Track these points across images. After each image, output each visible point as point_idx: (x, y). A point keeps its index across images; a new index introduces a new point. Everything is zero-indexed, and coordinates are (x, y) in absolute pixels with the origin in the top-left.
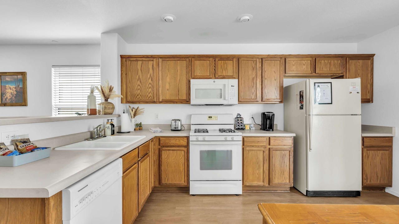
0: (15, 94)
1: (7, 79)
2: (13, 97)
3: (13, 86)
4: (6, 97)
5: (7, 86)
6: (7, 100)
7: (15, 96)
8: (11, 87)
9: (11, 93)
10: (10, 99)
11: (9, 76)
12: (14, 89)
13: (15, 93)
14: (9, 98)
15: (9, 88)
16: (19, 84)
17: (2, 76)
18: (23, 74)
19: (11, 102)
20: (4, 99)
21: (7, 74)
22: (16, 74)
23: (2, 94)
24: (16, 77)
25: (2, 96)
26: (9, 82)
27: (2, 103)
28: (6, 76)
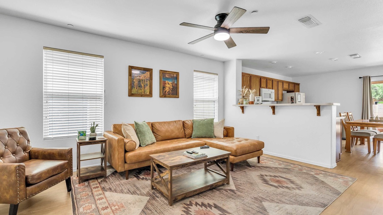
0: (172, 89)
1: (167, 76)
2: (170, 91)
3: (170, 82)
4: (165, 90)
5: (166, 81)
6: (166, 92)
7: (171, 89)
8: (169, 82)
9: (169, 87)
10: (168, 92)
11: (168, 74)
12: (171, 85)
13: (172, 87)
14: (167, 91)
15: (168, 83)
16: (174, 81)
17: (163, 73)
18: (177, 74)
19: (169, 94)
20: (164, 92)
21: (167, 72)
22: (173, 73)
23: (163, 87)
24: (173, 75)
25: (163, 89)
26: (168, 79)
27: (164, 95)
28: (166, 74)
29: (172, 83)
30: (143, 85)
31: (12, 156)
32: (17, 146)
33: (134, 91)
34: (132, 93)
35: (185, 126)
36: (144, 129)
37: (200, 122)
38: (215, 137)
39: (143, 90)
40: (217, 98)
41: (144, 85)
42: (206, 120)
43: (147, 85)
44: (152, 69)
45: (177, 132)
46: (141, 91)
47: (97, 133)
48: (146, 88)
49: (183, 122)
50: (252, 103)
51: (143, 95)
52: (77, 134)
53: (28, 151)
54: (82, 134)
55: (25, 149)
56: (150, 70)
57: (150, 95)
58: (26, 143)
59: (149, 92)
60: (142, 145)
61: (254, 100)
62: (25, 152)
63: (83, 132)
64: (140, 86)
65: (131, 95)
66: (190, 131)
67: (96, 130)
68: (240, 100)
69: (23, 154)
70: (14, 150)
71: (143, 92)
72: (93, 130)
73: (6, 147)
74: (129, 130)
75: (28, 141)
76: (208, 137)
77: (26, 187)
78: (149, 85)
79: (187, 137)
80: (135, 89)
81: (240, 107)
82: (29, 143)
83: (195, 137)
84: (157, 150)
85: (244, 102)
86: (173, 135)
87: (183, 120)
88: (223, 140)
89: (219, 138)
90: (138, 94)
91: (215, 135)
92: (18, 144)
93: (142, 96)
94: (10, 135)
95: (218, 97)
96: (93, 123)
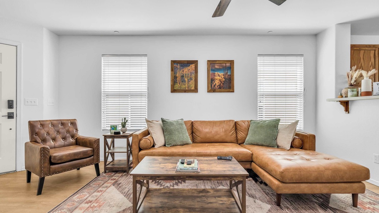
1: (216, 67)
2: (222, 84)
4: (214, 84)
5: (216, 73)
6: (216, 86)
7: (223, 82)
8: (220, 74)
9: (220, 79)
10: (219, 85)
11: (218, 64)
12: (223, 77)
13: (224, 80)
14: (217, 84)
15: (218, 75)
16: (227, 72)
17: (211, 64)
18: (232, 62)
19: (220, 88)
20: (213, 86)
21: (217, 62)
22: (225, 62)
23: (211, 81)
24: (225, 65)
25: (212, 82)
26: (218, 70)
27: (212, 89)
28: (216, 64)
29: (224, 75)
30: (186, 80)
31: (61, 141)
32: (67, 133)
33: (177, 86)
34: (175, 89)
35: (237, 128)
36: (172, 128)
37: (258, 123)
38: (278, 147)
39: (187, 85)
40: (303, 90)
41: (188, 79)
42: (267, 121)
43: (192, 79)
44: (197, 61)
45: (222, 134)
46: (184, 86)
47: (128, 128)
48: (190, 83)
49: (236, 122)
50: (368, 94)
51: (187, 90)
52: (110, 128)
53: (76, 138)
54: (113, 127)
55: (73, 137)
56: (195, 62)
57: (196, 90)
58: (74, 131)
59: (193, 87)
60: (167, 145)
61: (372, 88)
62: (72, 138)
63: (114, 126)
64: (183, 81)
65: (173, 91)
66: (243, 134)
67: (126, 126)
68: (343, 92)
69: (72, 140)
70: (64, 136)
71: (187, 87)
72: (124, 125)
73: (58, 133)
74: (151, 127)
75: (77, 130)
76: (266, 145)
77: (50, 165)
78: (194, 79)
79: (239, 142)
80: (178, 84)
81: (339, 103)
82: (77, 132)
83: (247, 143)
84: (173, 152)
85: (350, 94)
86: (217, 138)
87: (236, 120)
88: (289, 152)
89: (283, 149)
90: (182, 90)
91: (279, 144)
92: (68, 131)
93: (185, 91)
94: (63, 124)
95: (303, 88)
96: (123, 119)
